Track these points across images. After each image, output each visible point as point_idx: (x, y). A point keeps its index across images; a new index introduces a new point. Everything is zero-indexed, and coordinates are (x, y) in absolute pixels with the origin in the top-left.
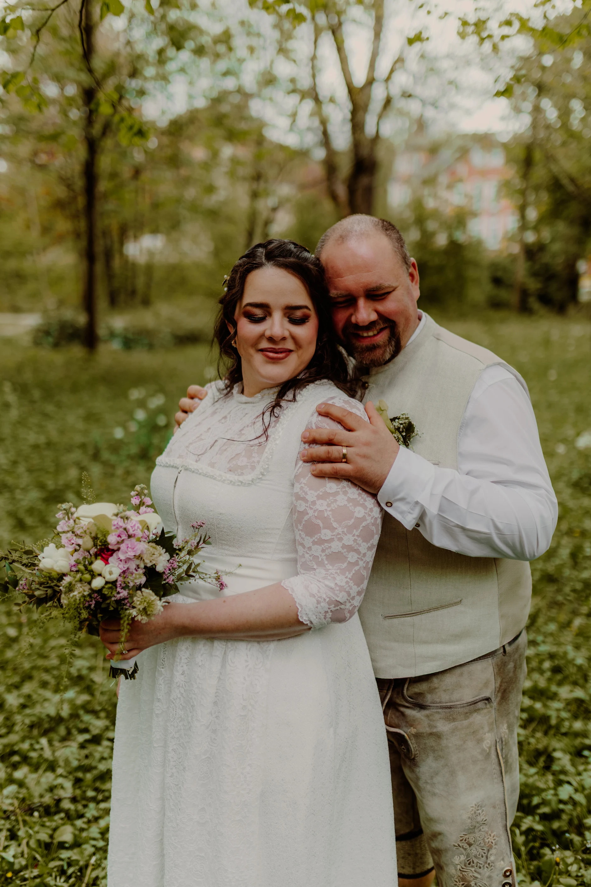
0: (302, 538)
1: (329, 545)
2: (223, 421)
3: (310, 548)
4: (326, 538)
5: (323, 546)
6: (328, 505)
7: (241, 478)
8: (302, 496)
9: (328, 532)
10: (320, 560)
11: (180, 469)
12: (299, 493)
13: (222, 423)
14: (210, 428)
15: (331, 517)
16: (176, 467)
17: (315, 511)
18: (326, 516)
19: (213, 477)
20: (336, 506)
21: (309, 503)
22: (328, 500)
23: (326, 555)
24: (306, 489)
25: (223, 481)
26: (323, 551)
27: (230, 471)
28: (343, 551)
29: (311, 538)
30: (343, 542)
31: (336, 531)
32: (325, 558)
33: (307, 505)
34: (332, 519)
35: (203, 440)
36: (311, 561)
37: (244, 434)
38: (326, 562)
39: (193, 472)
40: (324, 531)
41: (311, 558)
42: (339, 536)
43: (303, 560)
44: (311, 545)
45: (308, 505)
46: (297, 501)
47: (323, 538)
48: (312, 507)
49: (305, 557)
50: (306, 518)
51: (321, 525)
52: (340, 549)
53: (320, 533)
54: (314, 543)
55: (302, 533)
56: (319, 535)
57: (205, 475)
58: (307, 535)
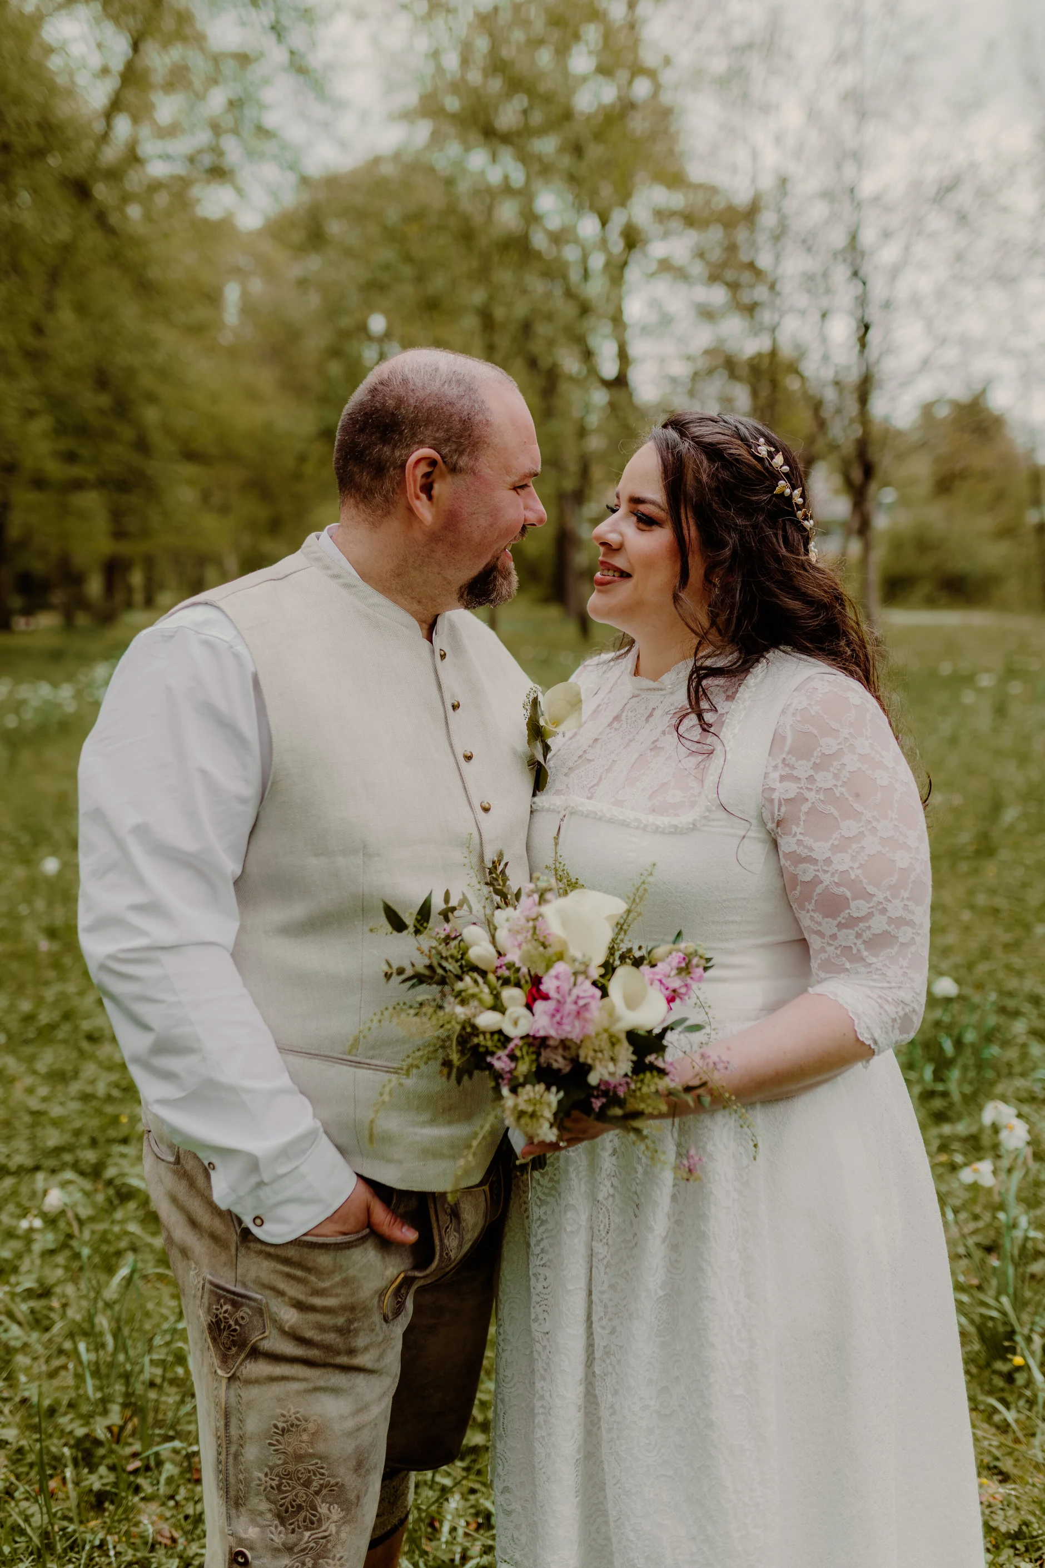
0: (817, 923)
1: (867, 924)
2: (615, 725)
3: (834, 937)
4: (860, 915)
5: (856, 929)
6: (854, 858)
7: (675, 821)
8: (804, 855)
9: (861, 903)
10: (855, 951)
11: (563, 813)
12: (798, 852)
13: (616, 729)
14: (596, 740)
15: (862, 878)
16: (553, 811)
17: (833, 875)
18: (853, 877)
19: (624, 824)
20: (866, 858)
21: (819, 864)
22: (850, 851)
23: (864, 942)
24: (808, 841)
25: (644, 829)
26: (858, 936)
27: (654, 811)
28: (889, 929)
29: (835, 919)
30: (888, 914)
31: (875, 899)
32: (862, 947)
33: (816, 868)
34: (865, 881)
35: (589, 761)
36: (838, 956)
37: (663, 748)
38: (865, 954)
39: (587, 816)
40: (853, 904)
41: (839, 952)
42: (881, 907)
43: (823, 956)
44: (835, 930)
45: (819, 867)
46: (796, 867)
47: (855, 915)
48: (825, 868)
49: (826, 952)
50: (819, 889)
51: (848, 894)
52: (886, 927)
53: (849, 908)
54: (840, 926)
55: (815, 915)
56: (848, 911)
57: (611, 821)
58: (826, 916)
